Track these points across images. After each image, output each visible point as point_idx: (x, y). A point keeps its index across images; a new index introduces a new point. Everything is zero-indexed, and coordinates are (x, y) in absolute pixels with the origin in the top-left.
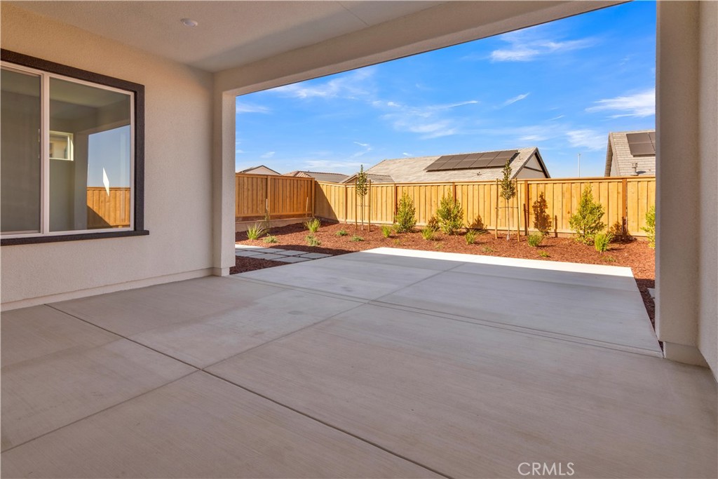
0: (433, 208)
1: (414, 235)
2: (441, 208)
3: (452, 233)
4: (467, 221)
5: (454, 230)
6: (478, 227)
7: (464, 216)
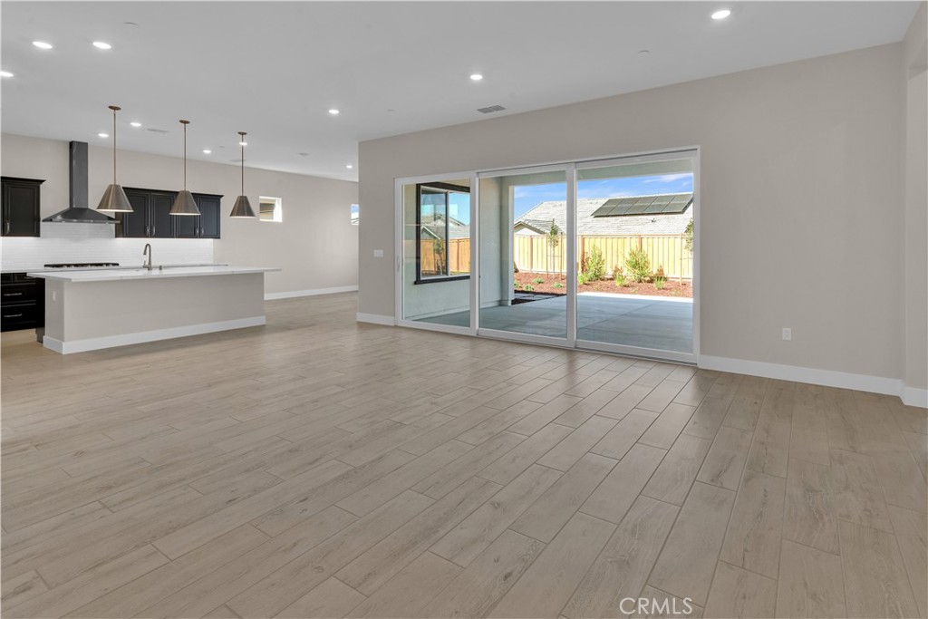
0: (620, 258)
1: (602, 282)
2: (629, 258)
3: (640, 281)
4: (653, 270)
5: (642, 278)
6: (660, 277)
7: (650, 266)
